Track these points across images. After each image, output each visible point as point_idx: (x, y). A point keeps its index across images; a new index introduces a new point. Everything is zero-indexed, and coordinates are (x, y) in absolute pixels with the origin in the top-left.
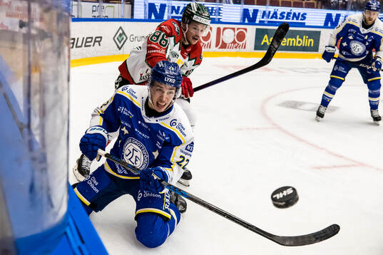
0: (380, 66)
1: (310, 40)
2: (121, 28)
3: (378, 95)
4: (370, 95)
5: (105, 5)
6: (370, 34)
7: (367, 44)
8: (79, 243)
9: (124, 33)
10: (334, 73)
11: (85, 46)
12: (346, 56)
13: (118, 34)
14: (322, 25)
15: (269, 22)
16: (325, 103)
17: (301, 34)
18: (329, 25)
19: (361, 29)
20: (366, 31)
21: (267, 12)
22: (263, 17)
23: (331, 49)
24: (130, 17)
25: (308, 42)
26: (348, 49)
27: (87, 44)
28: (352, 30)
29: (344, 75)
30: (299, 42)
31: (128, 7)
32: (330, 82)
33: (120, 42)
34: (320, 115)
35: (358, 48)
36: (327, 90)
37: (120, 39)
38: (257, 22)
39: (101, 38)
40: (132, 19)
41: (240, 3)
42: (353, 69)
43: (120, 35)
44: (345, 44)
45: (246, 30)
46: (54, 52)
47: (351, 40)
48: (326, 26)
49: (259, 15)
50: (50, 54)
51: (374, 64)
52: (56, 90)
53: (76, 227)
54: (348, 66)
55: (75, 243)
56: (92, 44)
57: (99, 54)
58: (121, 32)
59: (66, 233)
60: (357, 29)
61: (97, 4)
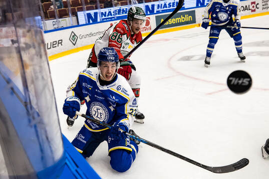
0: (240, 25)
1: (189, 17)
2: (72, 32)
3: (241, 44)
4: (236, 44)
5: (60, 20)
6: (229, 6)
7: (229, 12)
8: (76, 168)
9: (75, 35)
10: (211, 35)
11: (53, 47)
12: (216, 23)
13: (72, 36)
14: (195, 6)
15: (162, 10)
16: (209, 55)
17: (183, 14)
18: (199, 5)
19: (223, 4)
20: (227, 5)
21: (160, 5)
22: (158, 9)
23: (206, 20)
24: (77, 24)
25: (188, 18)
26: (217, 18)
27: (54, 46)
28: (218, 5)
29: (218, 35)
30: (183, 19)
31: (75, 18)
32: (210, 41)
33: (74, 41)
34: (207, 63)
35: (223, 16)
36: (209, 46)
37: (73, 39)
38: (155, 12)
39: (62, 40)
40: (78, 25)
41: (142, 3)
42: (222, 30)
43: (73, 36)
44: (214, 15)
45: (149, 18)
46: (37, 56)
47: (218, 12)
48: (197, 6)
49: (156, 7)
50: (36, 57)
51: (236, 24)
52: (43, 78)
53: (72, 160)
54: (219, 29)
55: (73, 168)
56: (57, 45)
57: (63, 51)
58: (73, 34)
59: (66, 163)
60: (221, 4)
61: (55, 20)
